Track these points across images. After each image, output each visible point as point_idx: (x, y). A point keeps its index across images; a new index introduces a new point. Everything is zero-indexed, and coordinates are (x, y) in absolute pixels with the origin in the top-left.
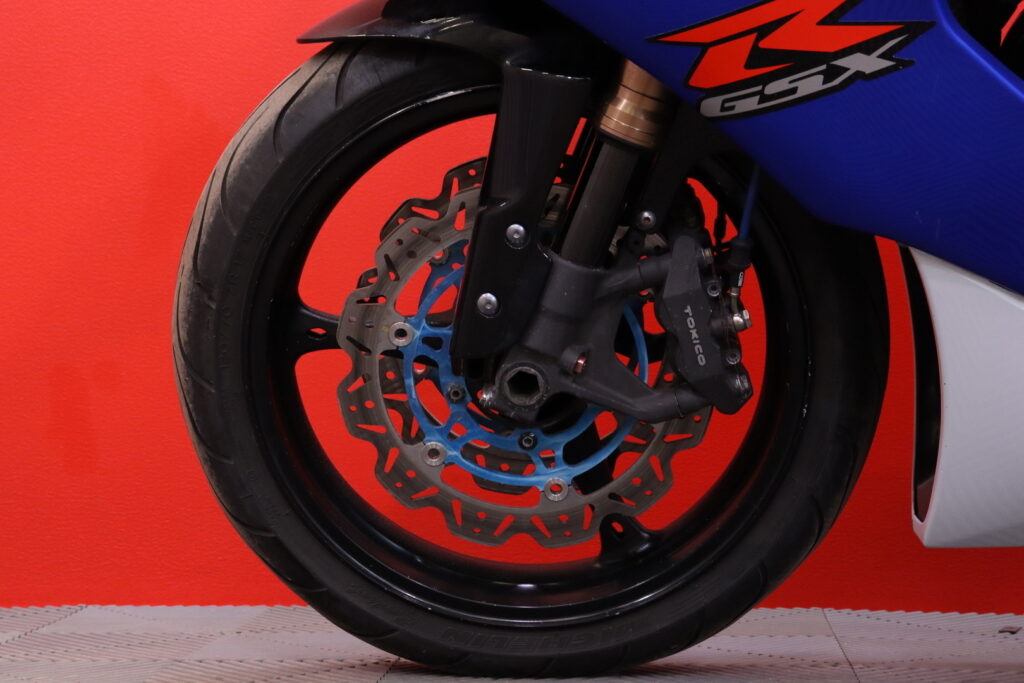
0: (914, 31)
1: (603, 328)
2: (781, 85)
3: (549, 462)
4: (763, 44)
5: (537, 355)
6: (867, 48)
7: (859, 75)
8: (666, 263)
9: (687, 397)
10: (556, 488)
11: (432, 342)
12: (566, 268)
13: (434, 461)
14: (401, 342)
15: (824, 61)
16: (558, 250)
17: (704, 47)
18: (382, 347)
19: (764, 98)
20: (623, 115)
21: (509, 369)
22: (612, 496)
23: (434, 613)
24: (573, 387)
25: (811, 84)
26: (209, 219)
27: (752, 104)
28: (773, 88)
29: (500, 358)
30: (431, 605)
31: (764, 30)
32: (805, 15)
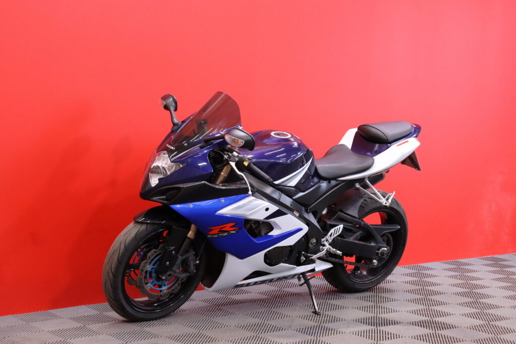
0: (240, 228)
2: (222, 234)
3: (164, 285)
4: (221, 230)
6: (234, 230)
7: (232, 233)
8: (189, 254)
9: (188, 274)
10: (165, 290)
12: (180, 258)
14: (149, 269)
15: (228, 232)
17: (213, 230)
18: (146, 270)
19: (218, 236)
20: (191, 234)
21: (168, 273)
22: (172, 290)
25: (225, 234)
27: (216, 236)
28: (220, 235)
31: (222, 228)
32: (228, 227)
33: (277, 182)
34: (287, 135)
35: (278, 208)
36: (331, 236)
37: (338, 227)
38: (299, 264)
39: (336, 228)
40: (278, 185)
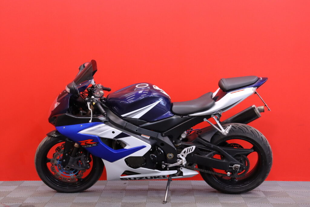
0: (98, 143)
1: (76, 162)
2: (88, 146)
4: (86, 143)
5: (69, 165)
6: (94, 144)
7: (94, 146)
8: (81, 157)
9: (84, 168)
11: (60, 163)
12: (71, 158)
13: (60, 174)
14: (57, 163)
16: (71, 156)
17: (81, 143)
18: (55, 163)
20: (76, 145)
21: (67, 166)
22: (79, 176)
23: (61, 187)
24: (73, 168)
25: (90, 146)
26: (38, 151)
28: (87, 146)
29: (66, 165)
30: (60, 187)
31: (86, 142)
32: (89, 141)
33: (123, 116)
34: (146, 85)
35: (121, 132)
36: (185, 152)
37: (191, 147)
38: (161, 169)
39: (189, 148)
40: (124, 117)
